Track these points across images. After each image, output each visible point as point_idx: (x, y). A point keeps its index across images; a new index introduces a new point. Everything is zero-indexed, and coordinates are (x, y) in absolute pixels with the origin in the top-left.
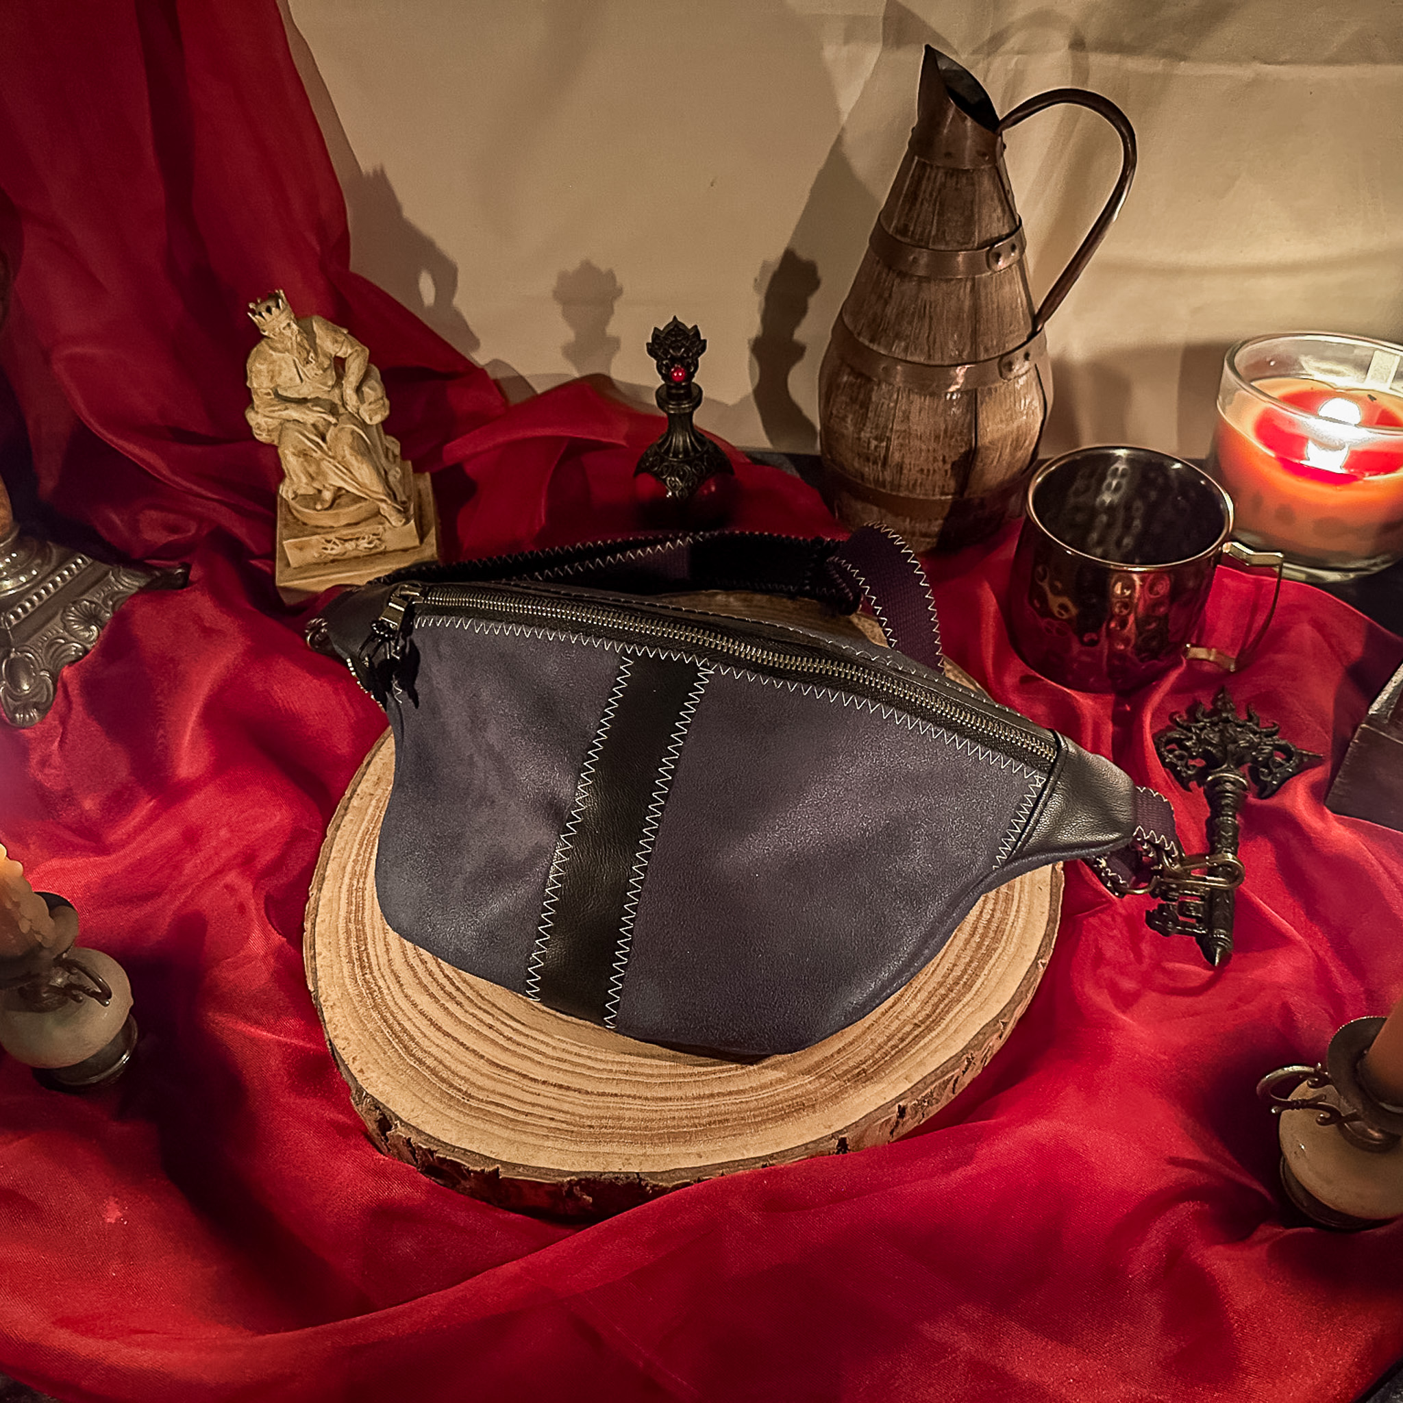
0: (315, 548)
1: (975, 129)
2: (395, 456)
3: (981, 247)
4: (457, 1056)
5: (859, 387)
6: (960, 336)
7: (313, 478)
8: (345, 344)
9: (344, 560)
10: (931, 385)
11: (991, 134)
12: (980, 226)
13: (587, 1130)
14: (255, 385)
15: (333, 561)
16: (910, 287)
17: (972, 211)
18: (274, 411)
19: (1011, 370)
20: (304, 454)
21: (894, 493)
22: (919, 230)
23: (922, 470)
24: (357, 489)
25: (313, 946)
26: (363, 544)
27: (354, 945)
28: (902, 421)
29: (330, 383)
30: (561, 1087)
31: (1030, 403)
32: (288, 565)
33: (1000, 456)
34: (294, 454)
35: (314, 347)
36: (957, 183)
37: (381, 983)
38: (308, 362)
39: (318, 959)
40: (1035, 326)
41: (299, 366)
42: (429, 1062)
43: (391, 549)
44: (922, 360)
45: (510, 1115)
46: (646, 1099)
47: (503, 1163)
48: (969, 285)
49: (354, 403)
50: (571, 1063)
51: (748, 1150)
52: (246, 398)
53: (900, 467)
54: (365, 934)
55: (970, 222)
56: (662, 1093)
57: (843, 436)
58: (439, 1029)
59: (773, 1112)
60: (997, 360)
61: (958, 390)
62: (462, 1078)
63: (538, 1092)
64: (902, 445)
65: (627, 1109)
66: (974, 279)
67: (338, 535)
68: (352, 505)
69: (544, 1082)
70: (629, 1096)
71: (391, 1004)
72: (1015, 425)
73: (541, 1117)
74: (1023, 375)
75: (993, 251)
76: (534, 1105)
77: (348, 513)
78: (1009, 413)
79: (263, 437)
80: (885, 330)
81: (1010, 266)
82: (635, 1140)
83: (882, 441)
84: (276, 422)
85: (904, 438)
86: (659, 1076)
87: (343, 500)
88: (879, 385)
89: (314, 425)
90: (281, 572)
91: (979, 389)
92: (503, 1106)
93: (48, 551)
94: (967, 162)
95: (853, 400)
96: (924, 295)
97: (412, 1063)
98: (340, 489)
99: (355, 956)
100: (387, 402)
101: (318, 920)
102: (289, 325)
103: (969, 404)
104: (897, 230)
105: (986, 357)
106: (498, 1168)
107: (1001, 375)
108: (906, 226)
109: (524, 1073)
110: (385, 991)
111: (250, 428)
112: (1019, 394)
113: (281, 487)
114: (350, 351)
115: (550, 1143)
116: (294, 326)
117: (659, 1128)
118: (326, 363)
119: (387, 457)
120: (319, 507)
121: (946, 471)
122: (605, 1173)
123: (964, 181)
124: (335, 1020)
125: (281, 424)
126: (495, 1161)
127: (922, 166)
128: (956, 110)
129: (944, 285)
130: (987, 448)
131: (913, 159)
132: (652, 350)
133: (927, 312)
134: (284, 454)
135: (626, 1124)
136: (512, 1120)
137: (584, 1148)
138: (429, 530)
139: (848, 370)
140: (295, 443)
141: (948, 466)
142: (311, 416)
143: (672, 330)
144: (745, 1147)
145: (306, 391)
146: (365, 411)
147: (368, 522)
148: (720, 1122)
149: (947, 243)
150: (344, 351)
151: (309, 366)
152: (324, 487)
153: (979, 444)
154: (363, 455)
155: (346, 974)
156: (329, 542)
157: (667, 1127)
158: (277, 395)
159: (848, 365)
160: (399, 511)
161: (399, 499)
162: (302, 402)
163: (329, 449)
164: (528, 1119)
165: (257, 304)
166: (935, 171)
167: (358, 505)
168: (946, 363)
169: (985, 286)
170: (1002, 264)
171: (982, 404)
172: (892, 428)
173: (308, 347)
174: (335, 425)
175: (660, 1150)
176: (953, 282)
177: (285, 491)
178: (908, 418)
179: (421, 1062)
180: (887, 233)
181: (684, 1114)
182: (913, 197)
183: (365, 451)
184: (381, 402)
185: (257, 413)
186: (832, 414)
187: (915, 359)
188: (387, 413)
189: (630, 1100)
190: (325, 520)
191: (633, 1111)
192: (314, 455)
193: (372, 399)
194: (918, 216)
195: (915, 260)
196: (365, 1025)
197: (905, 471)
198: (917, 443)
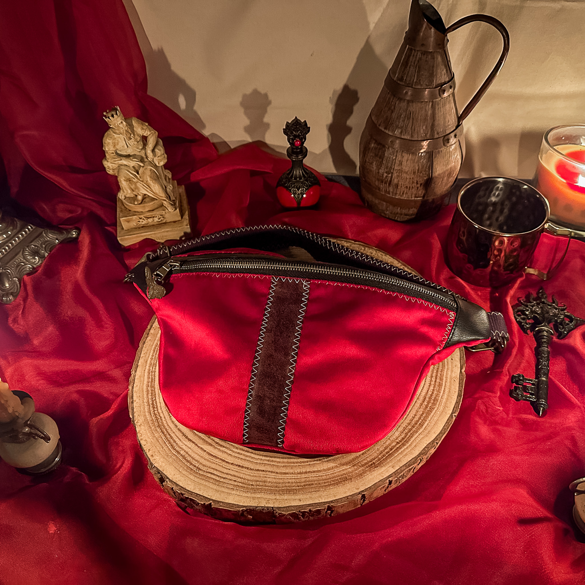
0: (135, 221)
1: (435, 33)
2: (169, 179)
3: (436, 87)
4: (195, 450)
5: (380, 149)
6: (426, 127)
7: (133, 191)
8: (147, 130)
9: (148, 226)
10: (412, 149)
11: (443, 35)
12: (436, 76)
13: (250, 487)
14: (107, 149)
15: (143, 227)
16: (403, 105)
17: (433, 70)
18: (115, 161)
19: (448, 142)
20: (129, 180)
21: (394, 197)
22: (408, 79)
23: (407, 187)
24: (153, 195)
25: (132, 397)
26: (156, 219)
27: (150, 397)
28: (399, 165)
29: (140, 148)
30: (239, 466)
31: (456, 157)
32: (123, 229)
33: (442, 180)
34: (125, 180)
35: (133, 131)
36: (427, 58)
37: (161, 415)
38: (130, 139)
39: (135, 403)
40: (459, 122)
41: (126, 140)
42: (182, 452)
43: (168, 221)
44: (408, 137)
45: (218, 478)
46: (277, 473)
47: (213, 501)
48: (431, 104)
49: (152, 157)
50: (244, 455)
51: (322, 498)
52: (103, 155)
53: (397, 186)
54: (155, 392)
55: (432, 75)
56: (284, 470)
57: (371, 171)
58: (187, 437)
59: (333, 481)
60: (443, 138)
61: (424, 151)
62: (196, 461)
63: (229, 468)
64: (398, 176)
65: (269, 478)
66: (433, 102)
67: (145, 215)
68: (151, 202)
69: (232, 464)
70: (269, 472)
71: (166, 425)
72: (449, 167)
73: (231, 480)
74: (453, 144)
75: (442, 89)
76: (227, 474)
77: (150, 205)
78: (447, 162)
79: (111, 172)
80: (392, 124)
81: (449, 96)
82: (272, 492)
83: (389, 174)
84: (117, 166)
85: (399, 173)
86: (283, 462)
87: (146, 200)
88: (388, 148)
89: (133, 167)
90: (120, 232)
91: (434, 151)
92: (214, 474)
93: (15, 223)
94: (431, 47)
95: (376, 155)
96: (411, 109)
97: (175, 453)
98: (145, 195)
99: (151, 403)
100: (166, 156)
101: (135, 385)
102: (122, 122)
103: (429, 157)
104: (398, 79)
105: (437, 137)
106: (211, 503)
107: (444, 145)
108: (402, 77)
109: (223, 459)
110: (163, 419)
111: (105, 168)
112: (452, 153)
113: (119, 194)
114: (149, 133)
115: (234, 492)
116: (124, 123)
117: (282, 487)
118: (139, 139)
119: (166, 180)
120: (136, 203)
121: (418, 188)
122: (258, 507)
123: (430, 57)
124: (141, 432)
125: (119, 166)
126: (210, 499)
127: (410, 50)
128: (427, 24)
129: (419, 104)
130: (436, 177)
131: (406, 47)
132: (285, 132)
133: (411, 116)
134: (120, 180)
135: (268, 484)
136: (217, 481)
137: (249, 495)
138: (185, 212)
139: (374, 141)
140: (125, 175)
141: (419, 185)
142: (132, 163)
143: (295, 123)
144: (320, 497)
145: (130, 151)
146: (156, 160)
147: (157, 210)
148: (309, 485)
149: (421, 85)
150: (147, 133)
151: (131, 141)
152: (138, 194)
153: (433, 176)
154: (155, 180)
155: (146, 410)
156: (141, 218)
157: (286, 486)
158: (117, 153)
159: (374, 139)
160: (172, 205)
161: (171, 199)
162: (128, 156)
163: (140, 177)
164: (224, 481)
165: (107, 113)
166: (416, 52)
167: (154, 202)
168: (420, 139)
169: (438, 105)
170: (446, 95)
171: (435, 157)
172: (394, 168)
173: (130, 132)
174: (143, 167)
175: (282, 497)
176: (423, 103)
177: (121, 196)
178: (401, 164)
179: (178, 452)
180: (393, 80)
181: (293, 480)
182: (406, 63)
183: (157, 178)
184: (163, 156)
185: (108, 162)
186: (366, 161)
187: (405, 137)
188: (166, 161)
189: (270, 474)
190: (139, 209)
191: (271, 478)
192: (134, 180)
193: (159, 155)
194: (408, 72)
195: (406, 93)
196: (154, 434)
197: (399, 187)
198: (404, 175)
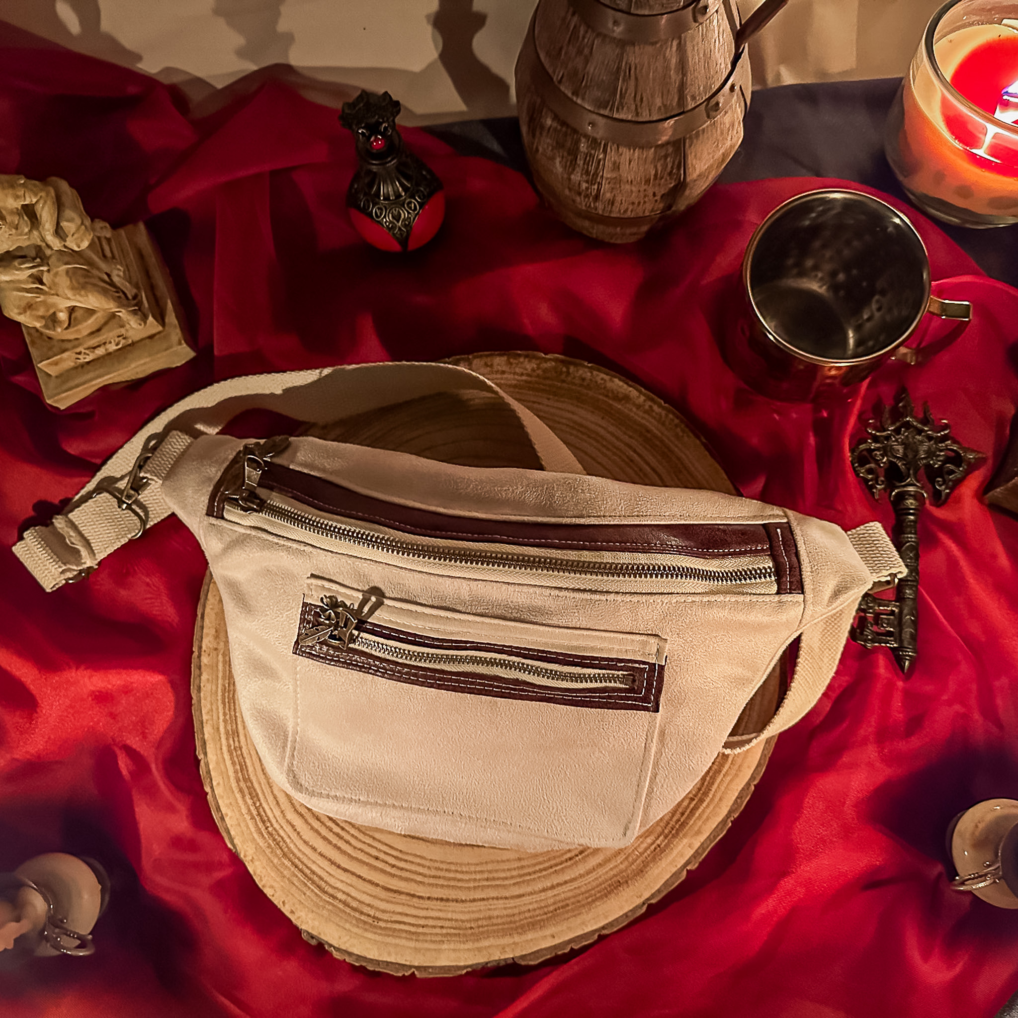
4: (360, 887)
8: (27, 195)
13: (470, 931)
20: (28, 307)
25: (218, 809)
27: (250, 802)
29: (27, 230)
30: (442, 900)
37: (282, 833)
39: (227, 819)
42: (340, 895)
45: (413, 929)
46: (506, 898)
47: (417, 968)
50: (444, 878)
51: (586, 926)
54: (255, 790)
56: (516, 891)
58: (339, 867)
59: (599, 892)
62: (369, 905)
63: (426, 907)
65: (495, 909)
69: (429, 898)
70: (493, 898)
71: (296, 851)
73: (434, 927)
76: (426, 918)
82: (505, 933)
86: (512, 877)
87: (78, 314)
89: (28, 277)
92: (404, 923)
97: (328, 899)
98: (72, 307)
99: (255, 813)
101: (215, 783)
106: (414, 972)
109: (412, 892)
110: (288, 841)
115: (445, 946)
117: (521, 920)
120: (59, 329)
122: (489, 962)
124: (258, 872)
126: (411, 967)
135: (495, 921)
136: (413, 933)
137: (469, 945)
140: (17, 303)
142: (22, 275)
144: (583, 923)
146: (71, 241)
148: (563, 907)
150: (29, 200)
152: (56, 310)
155: (253, 830)
157: (526, 918)
162: (6, 258)
163: (50, 289)
174: (48, 271)
175: (525, 937)
179: (334, 897)
181: (535, 906)
184: (83, 226)
189: (495, 902)
190: (69, 335)
191: (499, 909)
193: (73, 230)
196: (282, 873)
